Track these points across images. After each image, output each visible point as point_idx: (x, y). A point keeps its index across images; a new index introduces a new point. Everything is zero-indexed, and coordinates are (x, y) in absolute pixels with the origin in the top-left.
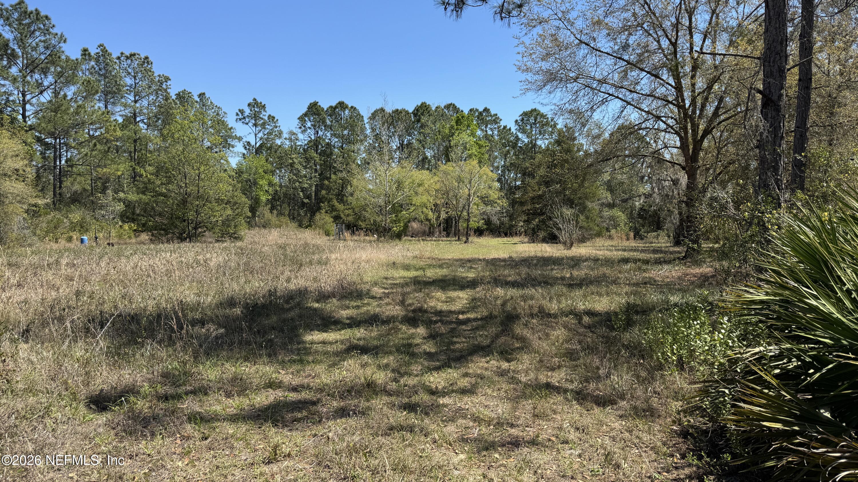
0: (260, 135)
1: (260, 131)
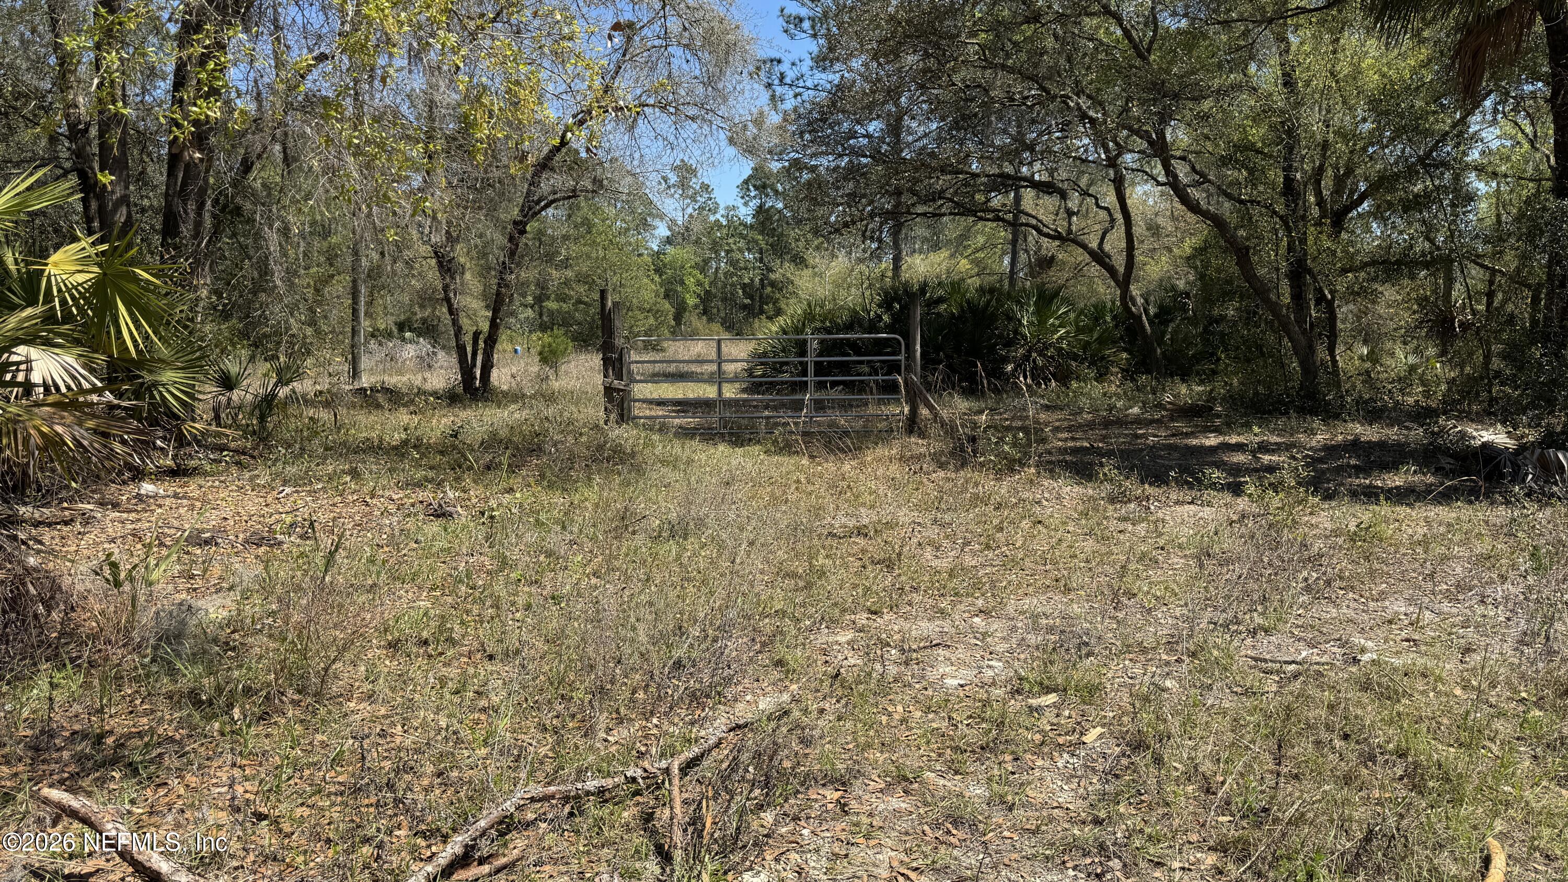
0: (690, 210)
1: (688, 205)
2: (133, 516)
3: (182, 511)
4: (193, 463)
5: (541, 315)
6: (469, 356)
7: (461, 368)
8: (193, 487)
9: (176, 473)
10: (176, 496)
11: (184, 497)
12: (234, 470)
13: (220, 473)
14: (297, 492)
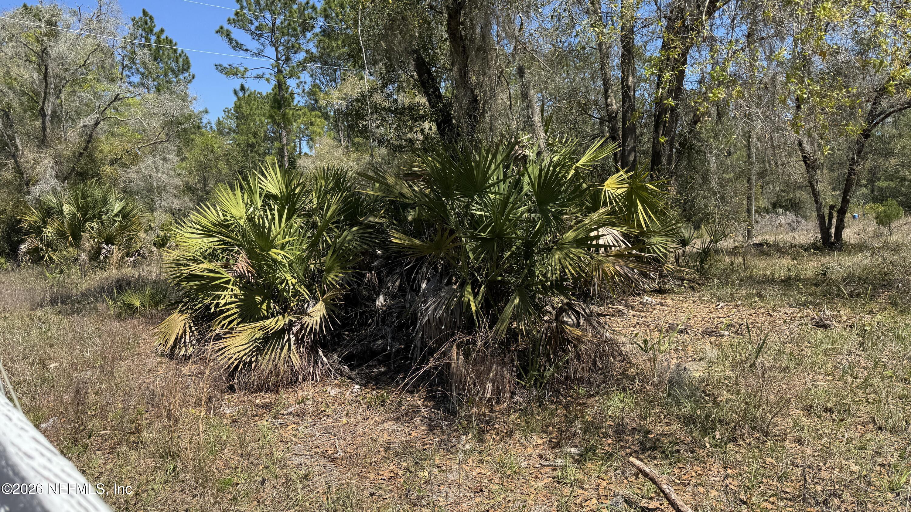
2: (642, 314)
3: (666, 312)
4: (668, 287)
5: (873, 191)
6: (827, 222)
7: (821, 230)
8: (669, 300)
9: (660, 291)
10: (661, 304)
11: (665, 305)
12: (689, 291)
13: (682, 293)
14: (727, 305)
